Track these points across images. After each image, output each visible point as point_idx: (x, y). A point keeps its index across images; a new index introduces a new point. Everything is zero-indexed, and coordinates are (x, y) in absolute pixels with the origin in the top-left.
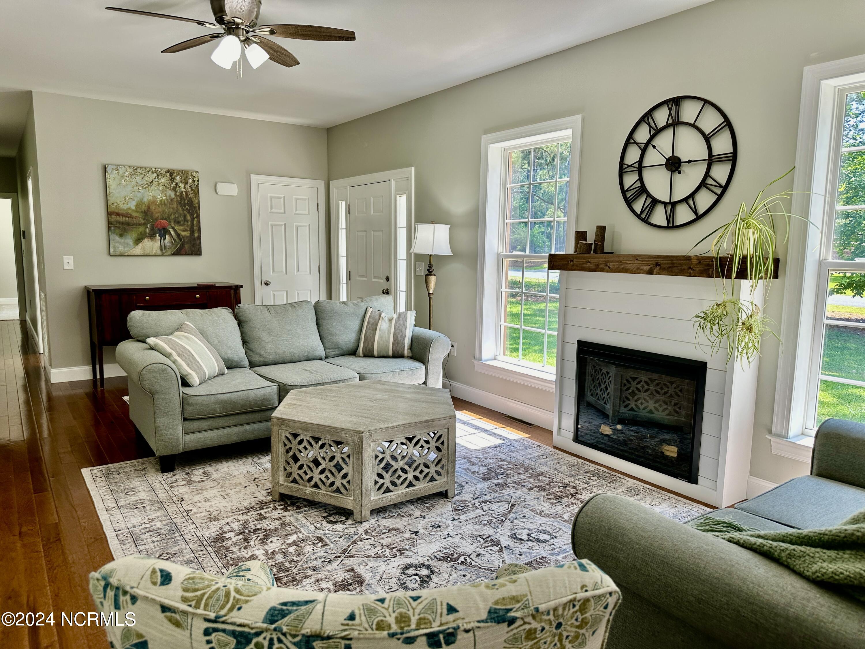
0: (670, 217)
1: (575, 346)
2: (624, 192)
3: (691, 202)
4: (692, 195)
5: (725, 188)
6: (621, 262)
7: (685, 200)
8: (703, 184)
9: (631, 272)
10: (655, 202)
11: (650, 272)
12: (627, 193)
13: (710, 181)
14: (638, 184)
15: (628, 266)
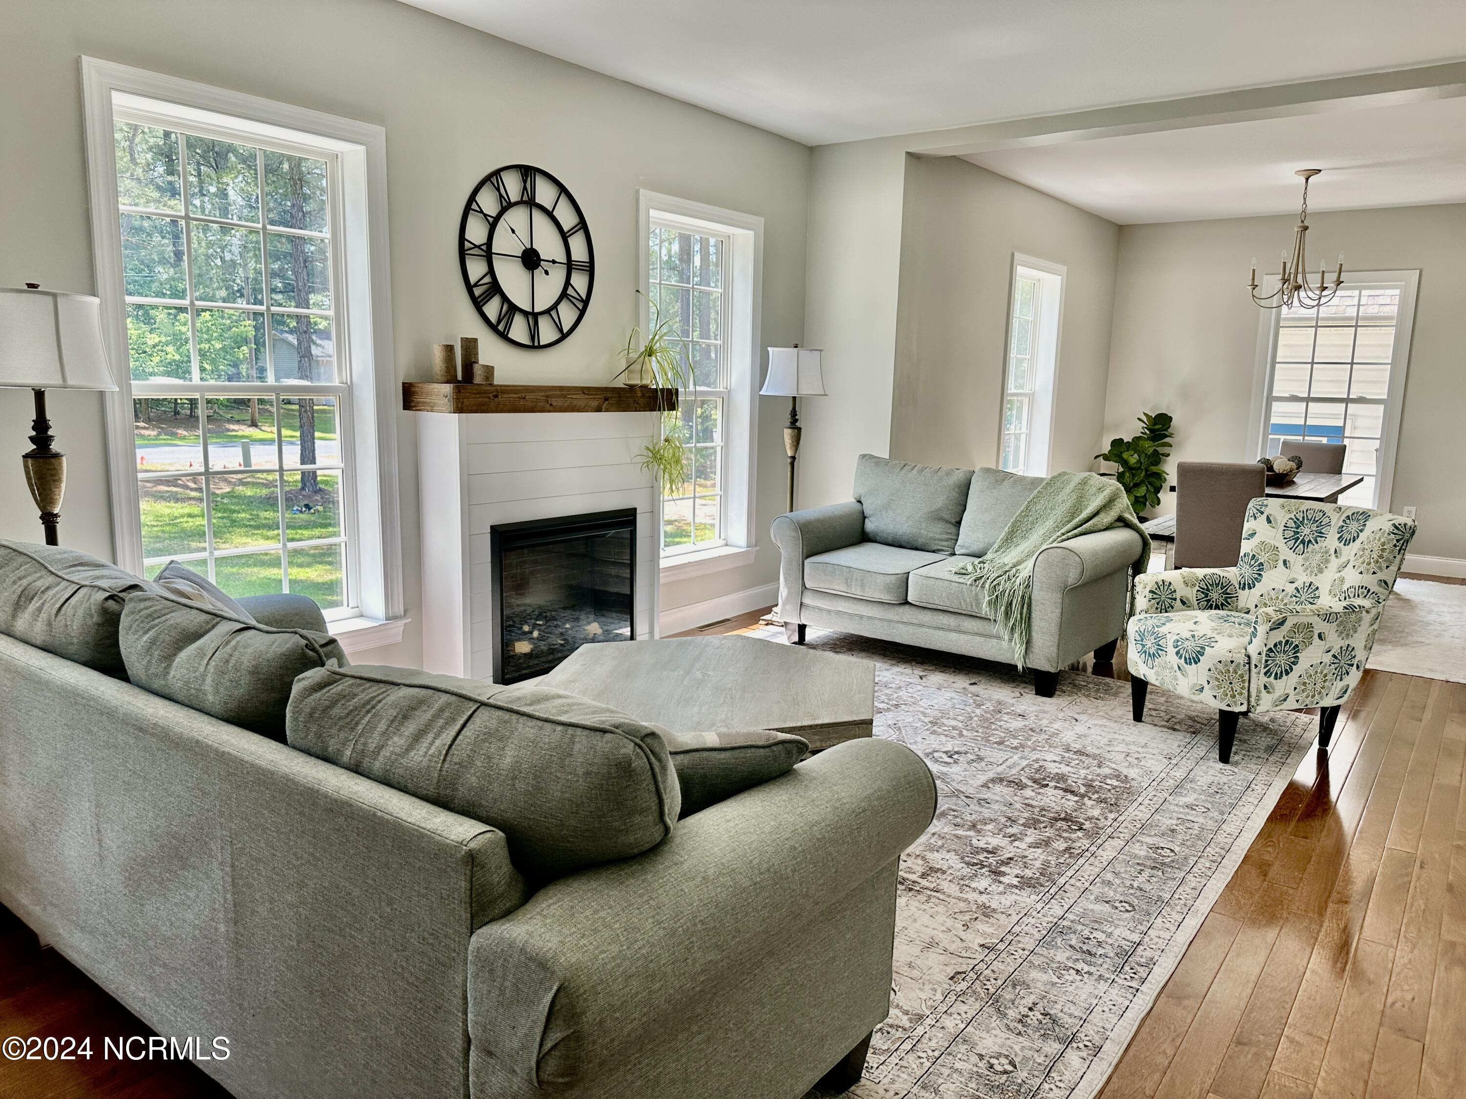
0: (534, 333)
1: (488, 537)
2: (469, 287)
3: (553, 313)
4: (555, 306)
5: (586, 302)
6: (565, 397)
7: (547, 312)
8: (564, 295)
9: (579, 411)
10: (513, 309)
11: (599, 410)
12: (474, 289)
13: (570, 291)
14: (488, 279)
15: (575, 402)
